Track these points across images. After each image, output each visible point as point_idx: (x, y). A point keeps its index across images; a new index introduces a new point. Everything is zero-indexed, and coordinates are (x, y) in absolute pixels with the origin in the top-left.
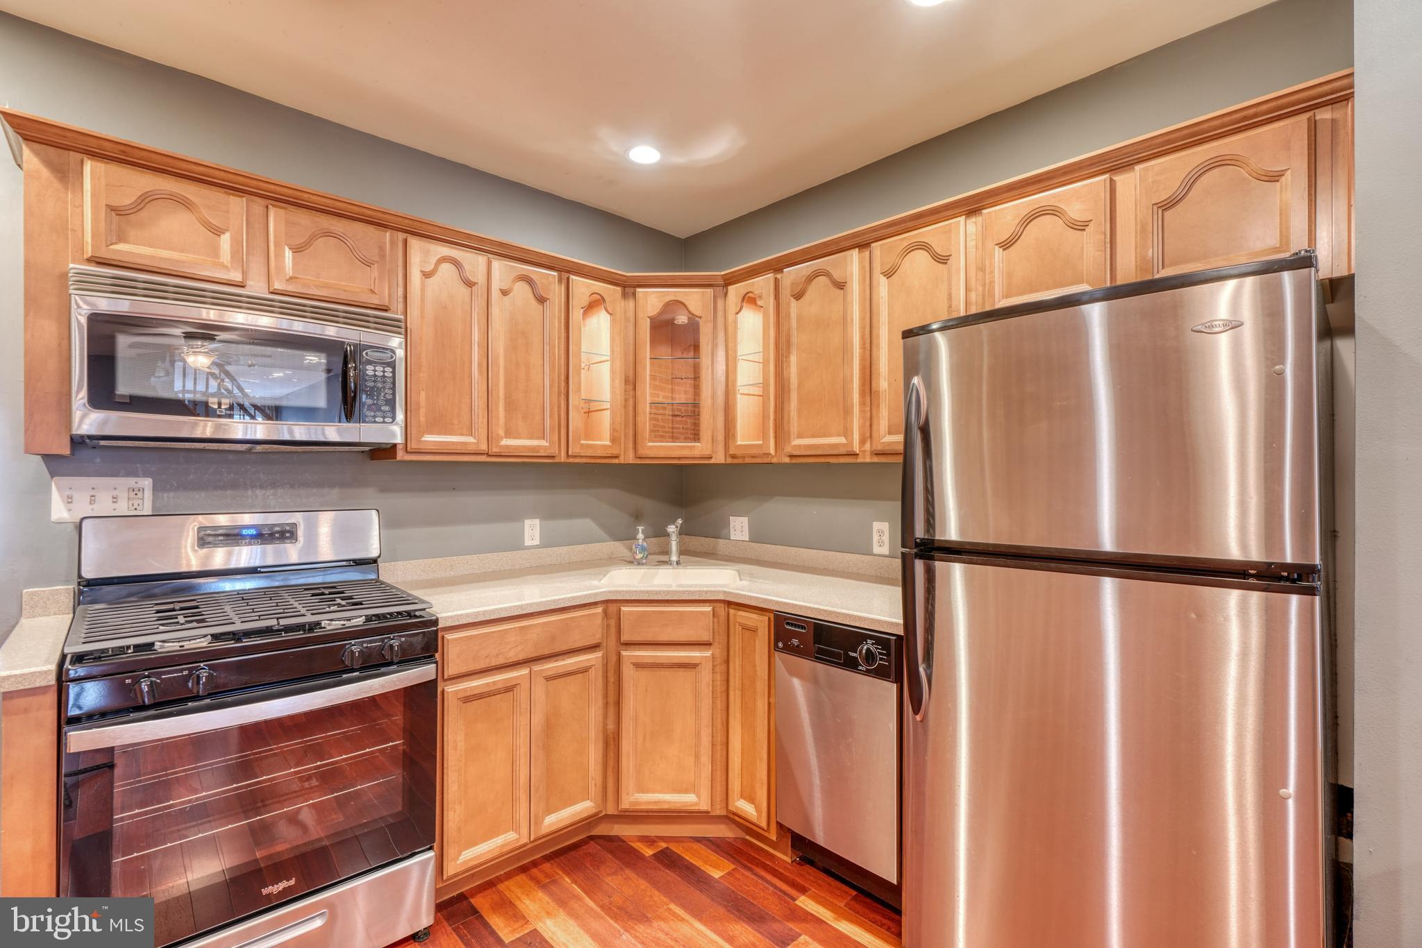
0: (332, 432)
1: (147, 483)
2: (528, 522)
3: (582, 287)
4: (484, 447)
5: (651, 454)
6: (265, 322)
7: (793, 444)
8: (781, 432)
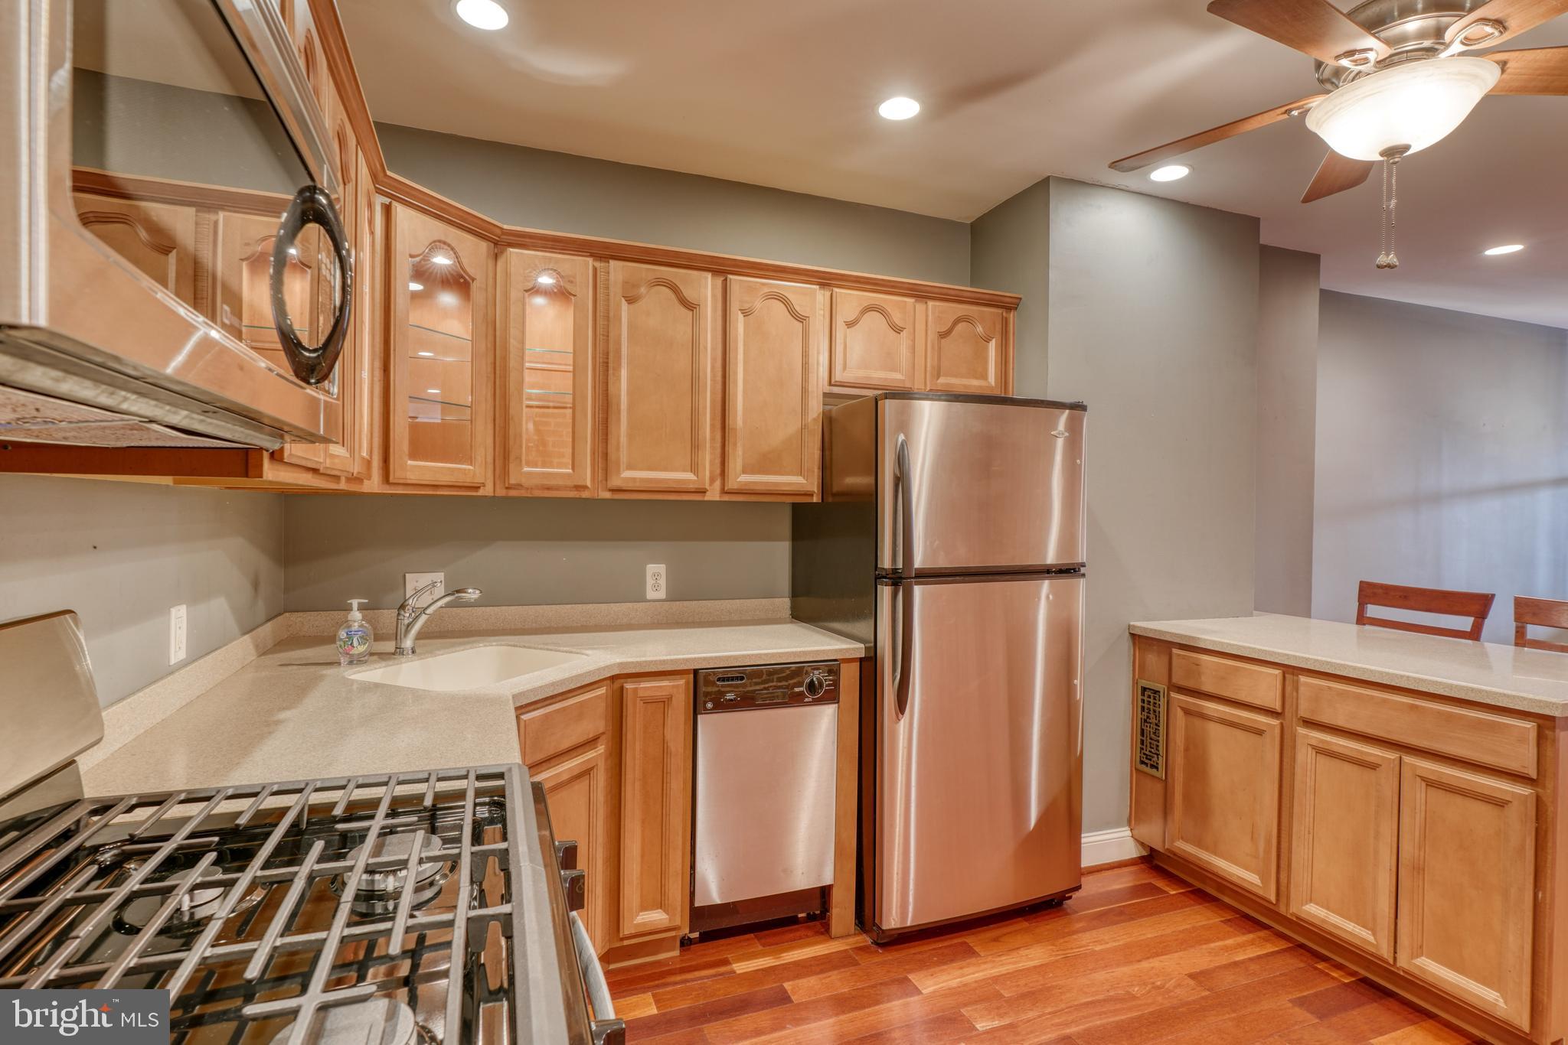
7: (622, 476)
8: (604, 459)
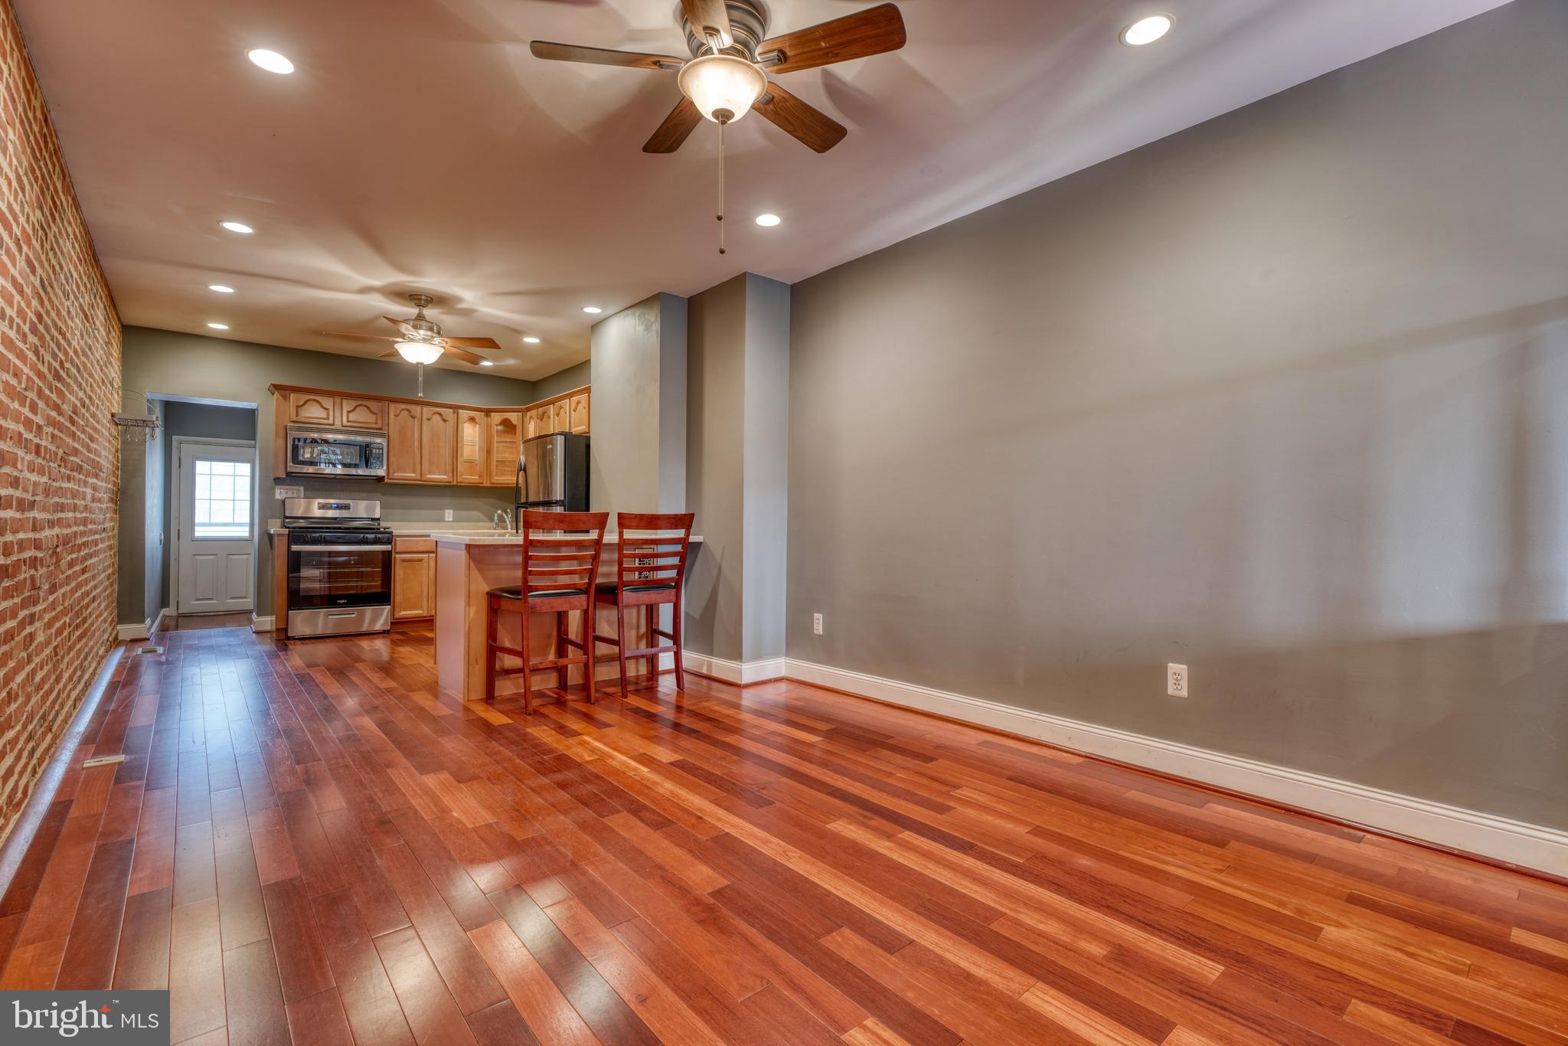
0: (361, 472)
1: (302, 488)
2: (447, 511)
3: (464, 414)
4: (419, 478)
5: (496, 482)
6: (340, 437)
